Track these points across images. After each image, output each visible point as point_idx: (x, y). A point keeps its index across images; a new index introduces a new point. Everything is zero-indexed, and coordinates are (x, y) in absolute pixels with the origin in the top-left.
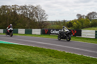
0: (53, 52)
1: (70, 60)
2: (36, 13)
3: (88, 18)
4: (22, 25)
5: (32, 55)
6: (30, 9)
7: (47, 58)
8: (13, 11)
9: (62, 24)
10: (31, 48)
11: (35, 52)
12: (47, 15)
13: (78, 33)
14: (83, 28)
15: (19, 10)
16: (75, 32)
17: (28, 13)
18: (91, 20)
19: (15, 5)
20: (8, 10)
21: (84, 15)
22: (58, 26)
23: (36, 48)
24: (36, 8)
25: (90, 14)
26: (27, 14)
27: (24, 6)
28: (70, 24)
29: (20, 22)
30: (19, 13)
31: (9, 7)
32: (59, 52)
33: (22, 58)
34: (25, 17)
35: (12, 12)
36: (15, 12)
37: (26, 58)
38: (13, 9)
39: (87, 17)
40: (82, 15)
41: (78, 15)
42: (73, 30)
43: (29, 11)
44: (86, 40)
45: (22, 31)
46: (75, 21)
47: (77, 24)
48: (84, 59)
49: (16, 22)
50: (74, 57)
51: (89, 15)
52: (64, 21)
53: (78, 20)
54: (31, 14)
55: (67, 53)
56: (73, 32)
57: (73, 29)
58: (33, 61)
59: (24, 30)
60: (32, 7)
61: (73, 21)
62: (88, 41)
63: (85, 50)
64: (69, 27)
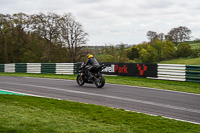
0: (99, 110)
1: (135, 127)
2: (64, 29)
3: (171, 39)
4: (34, 55)
5: (56, 118)
6: (50, 21)
7: (87, 123)
8: (15, 25)
9: (117, 53)
10: (54, 103)
11: (61, 111)
12: (86, 34)
13: (152, 72)
14: (161, 60)
15: (28, 23)
16: (145, 68)
17: (48, 29)
18: (176, 44)
19: (20, 14)
20: (6, 23)
21: (162, 35)
22: (108, 56)
23: (65, 103)
24: (62, 19)
25: (174, 31)
26: (45, 31)
27: (38, 16)
28: (134, 52)
29: (30, 49)
30: (28, 29)
31: (7, 19)
32: (112, 110)
33: (35, 123)
34: (40, 38)
35: (13, 29)
36: (19, 28)
37: (45, 124)
38: (16, 21)
39: (169, 38)
40: (158, 33)
41: (151, 33)
42: (141, 65)
43: (48, 26)
44: (167, 86)
45: (34, 68)
46: (144, 46)
47: (149, 51)
48: (163, 125)
49: (21, 50)
50: (143, 120)
51: (172, 32)
52: (122, 46)
53: (150, 43)
54: (54, 31)
55: (129, 113)
56: (139, 68)
57: (140, 62)
58: (58, 130)
59: (39, 65)
60: (55, 17)
61: (139, 46)
62: (172, 87)
63: (167, 106)
64: (131, 58)
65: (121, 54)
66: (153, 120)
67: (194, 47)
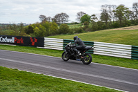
1: (24, 82)
3: (56, 21)
9: (18, 29)
13: (40, 43)
14: (48, 35)
18: (59, 24)
21: (49, 18)
22: (12, 31)
28: (30, 29)
32: (9, 70)
39: (54, 20)
41: (42, 17)
44: (50, 53)
46: (37, 25)
47: (40, 29)
50: (30, 77)
51: (57, 17)
52: (22, 25)
53: (41, 24)
55: (21, 72)
56: (32, 40)
61: (34, 25)
62: (53, 54)
63: (48, 67)
64: (28, 33)
65: (21, 30)
66: (37, 77)
67: (71, 27)
